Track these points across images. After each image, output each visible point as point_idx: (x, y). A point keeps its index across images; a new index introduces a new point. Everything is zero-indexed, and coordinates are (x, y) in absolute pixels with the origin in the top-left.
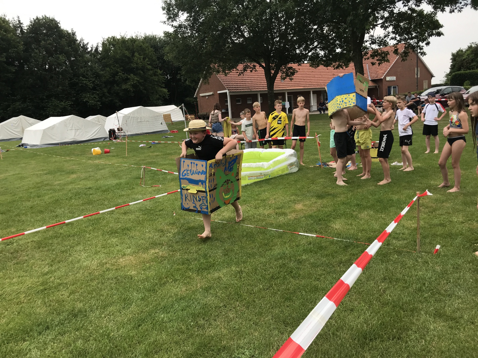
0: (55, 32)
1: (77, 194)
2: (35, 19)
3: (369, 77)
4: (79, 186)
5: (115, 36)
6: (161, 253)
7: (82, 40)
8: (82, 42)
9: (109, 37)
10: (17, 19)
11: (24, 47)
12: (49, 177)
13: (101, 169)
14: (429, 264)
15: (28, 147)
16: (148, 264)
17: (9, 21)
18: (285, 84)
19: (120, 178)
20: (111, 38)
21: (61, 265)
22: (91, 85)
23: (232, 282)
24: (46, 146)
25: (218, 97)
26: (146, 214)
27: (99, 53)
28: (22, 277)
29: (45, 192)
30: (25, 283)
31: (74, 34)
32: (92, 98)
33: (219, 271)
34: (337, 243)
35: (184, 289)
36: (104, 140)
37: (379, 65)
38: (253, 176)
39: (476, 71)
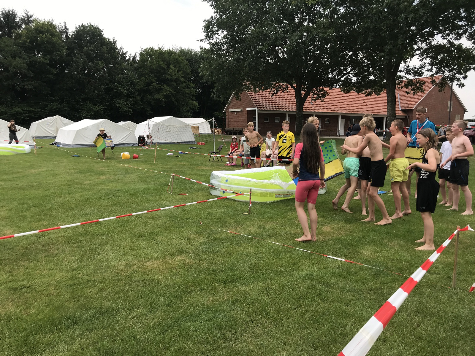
0: (98, 39)
1: (107, 195)
2: (80, 26)
3: (400, 107)
4: (108, 188)
5: (153, 47)
6: (187, 261)
7: (121, 48)
8: (122, 51)
9: (147, 48)
10: (64, 24)
11: (67, 51)
12: (80, 176)
13: (130, 173)
14: (465, 302)
15: (60, 145)
16: (174, 271)
17: (56, 25)
18: (314, 107)
19: (148, 183)
20: (149, 49)
21: (90, 262)
22: (125, 92)
23: (259, 298)
24: (77, 147)
25: (247, 114)
26: (173, 221)
27: (136, 62)
28: (52, 269)
29: (76, 190)
30: (55, 276)
31: (115, 43)
32: (125, 104)
33: (246, 285)
34: (366, 270)
35: (210, 299)
36: (133, 146)
37: (414, 95)
38: (280, 194)
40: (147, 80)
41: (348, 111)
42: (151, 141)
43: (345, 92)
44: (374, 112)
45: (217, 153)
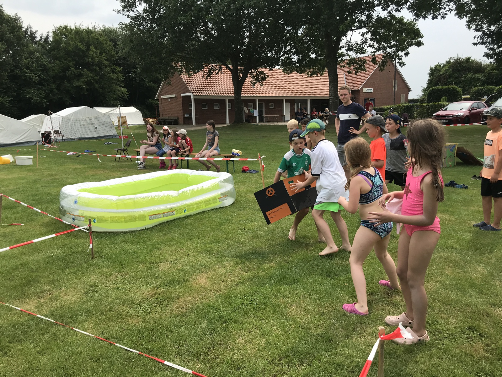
5: (69, 25)
7: (29, 27)
20: (63, 28)
25: (181, 100)
27: (49, 43)
31: (18, 20)
32: (37, 94)
36: (35, 144)
37: (356, 74)
38: (158, 214)
39: (454, 86)
40: (62, 64)
41: (293, 93)
42: (61, 138)
43: (286, 73)
44: (319, 94)
45: (124, 150)
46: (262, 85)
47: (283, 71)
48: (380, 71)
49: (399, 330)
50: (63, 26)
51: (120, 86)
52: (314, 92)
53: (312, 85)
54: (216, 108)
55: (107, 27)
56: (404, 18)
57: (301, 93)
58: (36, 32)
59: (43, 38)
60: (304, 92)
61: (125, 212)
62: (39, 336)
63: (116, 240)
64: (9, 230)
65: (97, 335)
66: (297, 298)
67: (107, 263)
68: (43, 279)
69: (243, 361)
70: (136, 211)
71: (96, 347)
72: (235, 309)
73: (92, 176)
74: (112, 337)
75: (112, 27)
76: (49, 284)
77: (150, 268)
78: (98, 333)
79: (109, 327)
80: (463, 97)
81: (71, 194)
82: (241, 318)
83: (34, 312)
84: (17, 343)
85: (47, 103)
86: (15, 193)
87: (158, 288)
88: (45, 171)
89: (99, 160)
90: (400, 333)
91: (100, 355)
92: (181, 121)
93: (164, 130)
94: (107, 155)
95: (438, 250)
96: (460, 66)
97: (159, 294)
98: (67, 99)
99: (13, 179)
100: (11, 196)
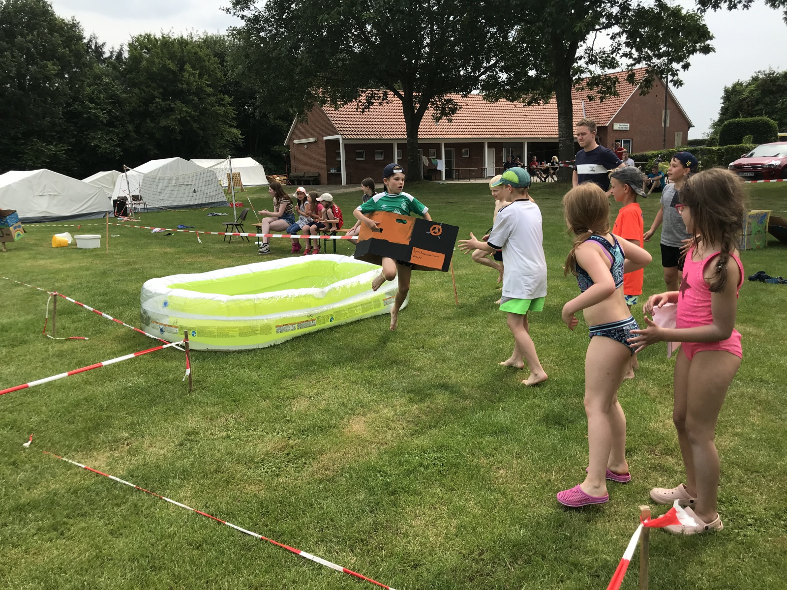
5: (152, 33)
7: (93, 37)
18: (441, 130)
20: (145, 37)
25: (324, 147)
27: (123, 62)
31: (76, 26)
36: (104, 217)
37: (602, 101)
38: (290, 324)
39: (765, 118)
40: (143, 94)
41: (500, 133)
42: (142, 206)
43: (489, 101)
44: (542, 133)
45: (236, 225)
46: (450, 121)
47: (484, 99)
48: (641, 95)
49: (675, 511)
50: (143, 34)
51: (231, 126)
52: (533, 130)
53: (531, 119)
54: (379, 158)
55: (209, 34)
56: (682, 8)
57: (512, 133)
58: (103, 45)
59: (115, 54)
60: (518, 130)
61: (239, 320)
62: (113, 508)
63: (227, 362)
64: (66, 346)
65: (198, 508)
66: (507, 458)
67: (212, 399)
68: (117, 422)
69: (422, 555)
70: (256, 320)
71: (197, 526)
72: (408, 473)
73: (189, 264)
74: (221, 513)
75: (217, 34)
76: (126, 429)
77: (277, 406)
78: (200, 505)
79: (215, 496)
80: (780, 134)
81: (158, 292)
82: (418, 487)
83: (104, 471)
84: (79, 518)
85: (121, 154)
86: (75, 290)
87: (290, 438)
88: (119, 257)
89: (200, 241)
90: (676, 518)
91: (203, 538)
92: (324, 178)
93: (298, 193)
94: (212, 233)
95: (738, 384)
96: (774, 85)
97: (292, 447)
98: (151, 147)
99: (72, 270)
100: (69, 296)
